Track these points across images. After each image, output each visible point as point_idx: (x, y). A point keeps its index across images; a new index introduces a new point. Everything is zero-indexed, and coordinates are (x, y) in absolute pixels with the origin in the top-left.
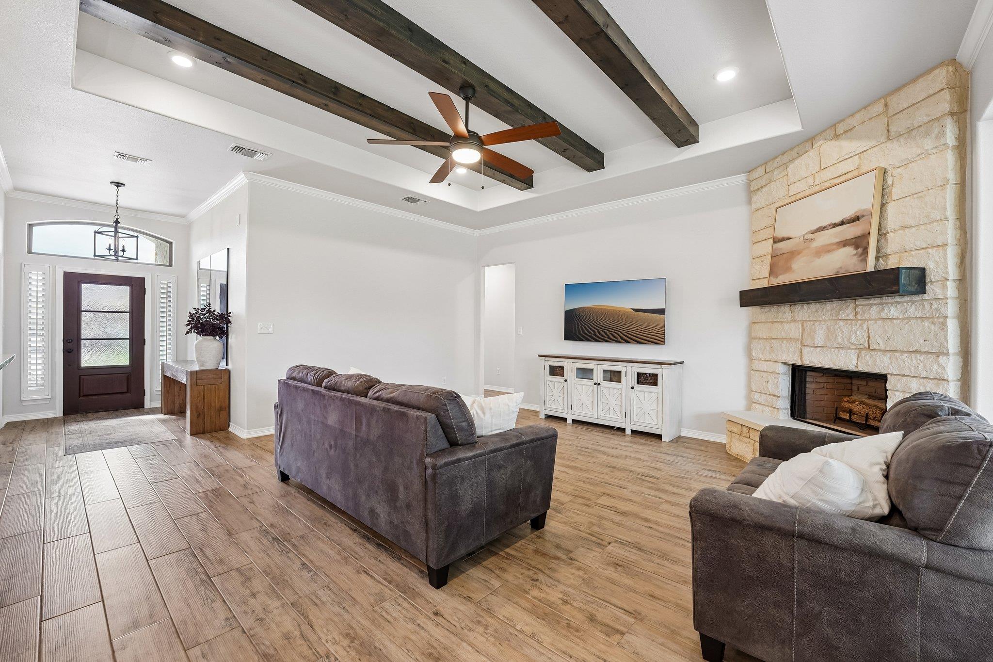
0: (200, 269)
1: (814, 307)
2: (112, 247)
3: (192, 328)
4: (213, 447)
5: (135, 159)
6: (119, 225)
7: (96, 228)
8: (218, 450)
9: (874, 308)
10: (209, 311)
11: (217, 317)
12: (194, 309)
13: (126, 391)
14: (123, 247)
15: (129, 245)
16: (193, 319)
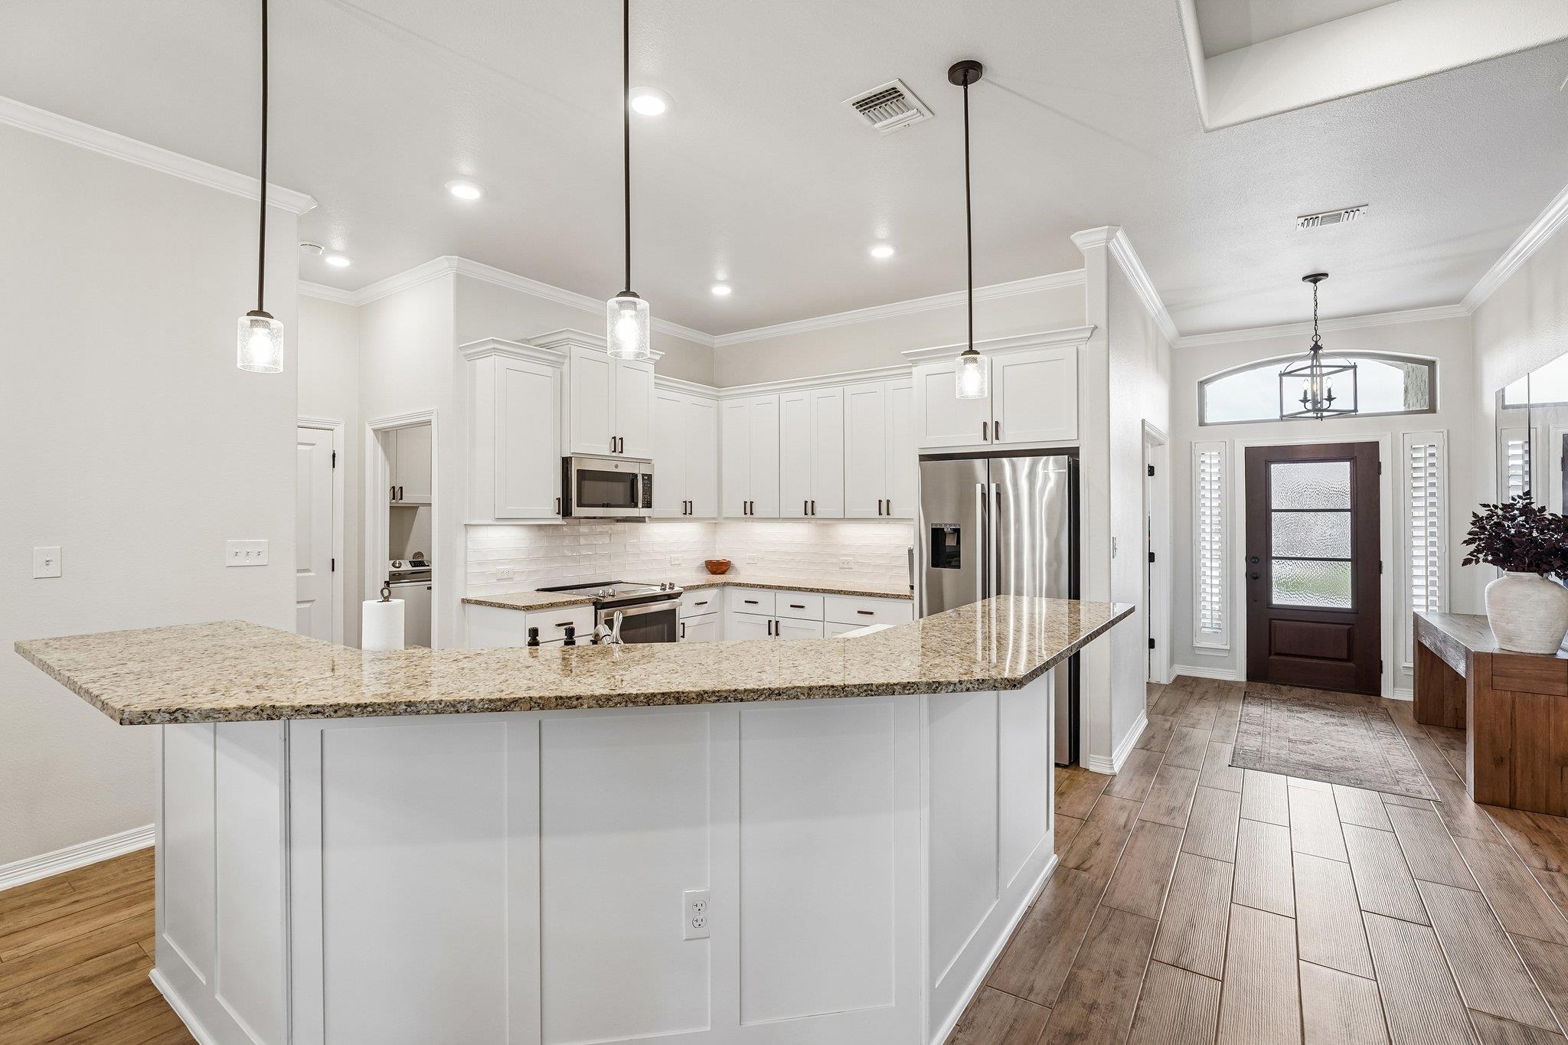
0: (1504, 407)
2: (1309, 397)
3: (1478, 551)
4: (1537, 863)
5: (1335, 217)
6: (1320, 352)
7: (1281, 367)
8: (1553, 882)
10: (1526, 510)
11: (1550, 524)
12: (1484, 506)
13: (1345, 656)
14: (1329, 391)
15: (1339, 385)
16: (1483, 528)
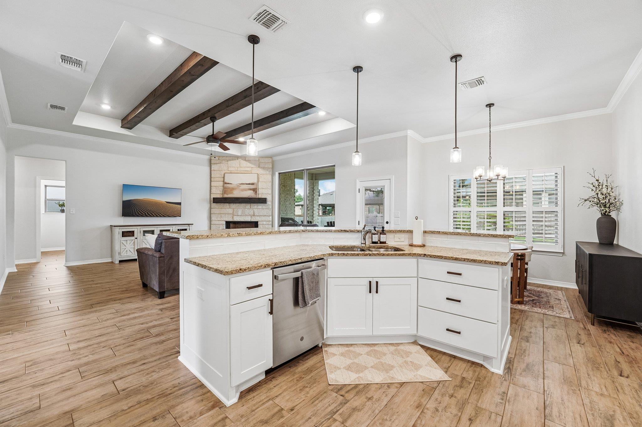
1: (237, 205)
9: (256, 206)
